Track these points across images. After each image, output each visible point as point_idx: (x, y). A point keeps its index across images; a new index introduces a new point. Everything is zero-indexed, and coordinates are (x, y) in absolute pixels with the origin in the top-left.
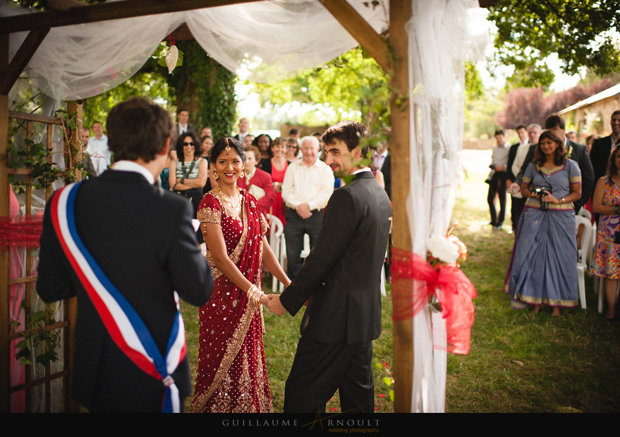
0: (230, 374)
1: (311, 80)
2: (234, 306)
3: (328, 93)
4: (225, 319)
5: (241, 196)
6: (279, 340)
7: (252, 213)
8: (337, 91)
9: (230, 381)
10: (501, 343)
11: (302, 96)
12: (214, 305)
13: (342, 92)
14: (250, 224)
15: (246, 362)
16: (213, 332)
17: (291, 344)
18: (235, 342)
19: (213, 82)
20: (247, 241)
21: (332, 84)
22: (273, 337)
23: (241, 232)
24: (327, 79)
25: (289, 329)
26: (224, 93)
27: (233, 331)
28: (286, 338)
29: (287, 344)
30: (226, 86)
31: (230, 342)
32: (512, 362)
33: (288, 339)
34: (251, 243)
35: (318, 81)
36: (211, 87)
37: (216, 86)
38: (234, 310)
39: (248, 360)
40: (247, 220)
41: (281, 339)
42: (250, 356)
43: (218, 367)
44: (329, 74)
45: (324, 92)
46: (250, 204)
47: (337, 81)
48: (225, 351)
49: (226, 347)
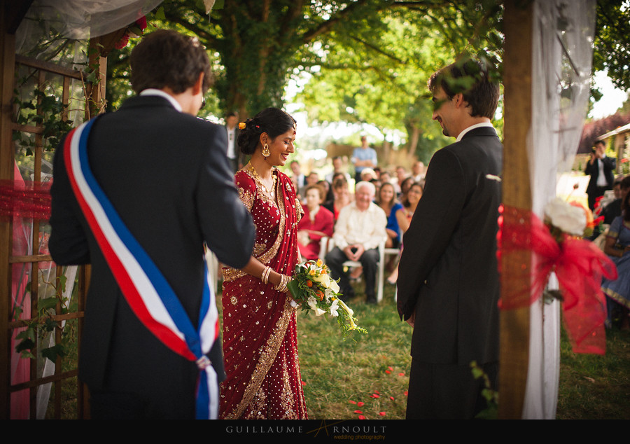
0: (264, 389)
1: (358, 97)
2: (269, 307)
3: (375, 109)
4: (257, 323)
5: (275, 177)
6: (325, 348)
7: (287, 198)
8: (384, 107)
9: (264, 397)
10: (567, 357)
11: (348, 116)
12: (245, 306)
13: (389, 108)
14: (288, 211)
15: (286, 374)
16: (242, 339)
17: (338, 353)
18: (269, 350)
19: (261, 89)
20: (285, 232)
21: (378, 102)
22: (319, 345)
23: (277, 221)
24: (374, 97)
25: (336, 337)
26: (273, 99)
27: (268, 337)
28: (333, 346)
29: (334, 353)
30: (275, 92)
31: (264, 350)
32: (583, 379)
33: (336, 347)
34: (289, 233)
35: (365, 98)
36: (260, 93)
37: (265, 92)
38: (269, 311)
39: (288, 371)
40: (283, 207)
41: (328, 347)
42: (289, 366)
43: (248, 380)
44: (376, 91)
45: (371, 108)
46: (285, 186)
47: (384, 98)
48: (257, 362)
49: (258, 356)
